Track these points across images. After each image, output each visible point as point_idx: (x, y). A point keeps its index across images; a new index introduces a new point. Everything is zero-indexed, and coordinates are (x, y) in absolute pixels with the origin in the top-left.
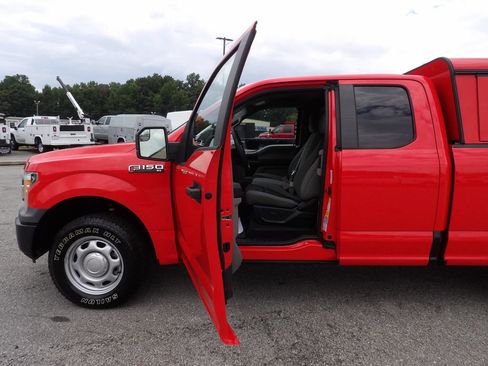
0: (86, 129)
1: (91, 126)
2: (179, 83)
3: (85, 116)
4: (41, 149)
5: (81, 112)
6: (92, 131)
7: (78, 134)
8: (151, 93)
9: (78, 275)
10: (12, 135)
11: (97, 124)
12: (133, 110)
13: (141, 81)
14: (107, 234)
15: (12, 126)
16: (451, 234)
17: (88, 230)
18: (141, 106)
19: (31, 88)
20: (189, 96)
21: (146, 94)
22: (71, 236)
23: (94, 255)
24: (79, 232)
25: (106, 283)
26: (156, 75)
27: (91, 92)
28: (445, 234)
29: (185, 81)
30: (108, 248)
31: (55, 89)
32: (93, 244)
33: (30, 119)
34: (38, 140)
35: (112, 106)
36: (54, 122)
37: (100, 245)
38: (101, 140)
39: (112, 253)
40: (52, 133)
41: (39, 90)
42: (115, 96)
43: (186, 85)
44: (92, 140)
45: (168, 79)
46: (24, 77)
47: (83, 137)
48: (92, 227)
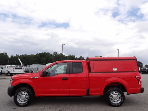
0: (23, 69)
1: (24, 68)
2: (51, 54)
3: (23, 65)
4: (9, 74)
5: (22, 64)
6: (24, 69)
7: (20, 70)
8: (43, 57)
9: (19, 99)
10: (1, 71)
11: (26, 67)
12: (37, 62)
13: (40, 54)
14: (26, 90)
15: (2, 68)
16: (90, 89)
17: (22, 90)
18: (40, 61)
19: (7, 56)
20: (54, 58)
21: (41, 58)
22: (19, 91)
23: (23, 95)
24: (21, 90)
25: (25, 101)
26: (44, 52)
27: (25, 57)
28: (89, 89)
29: (53, 54)
30: (26, 94)
31: (15, 56)
32: (23, 93)
33: (7, 66)
34: (9, 72)
35: (31, 61)
36: (14, 67)
37: (24, 93)
38: (27, 72)
39: (27, 95)
40: (13, 70)
41: (10, 57)
42: (32, 58)
43: (53, 55)
44: (24, 72)
45: (48, 53)
46: (6, 53)
47: (22, 71)
48: (23, 89)
